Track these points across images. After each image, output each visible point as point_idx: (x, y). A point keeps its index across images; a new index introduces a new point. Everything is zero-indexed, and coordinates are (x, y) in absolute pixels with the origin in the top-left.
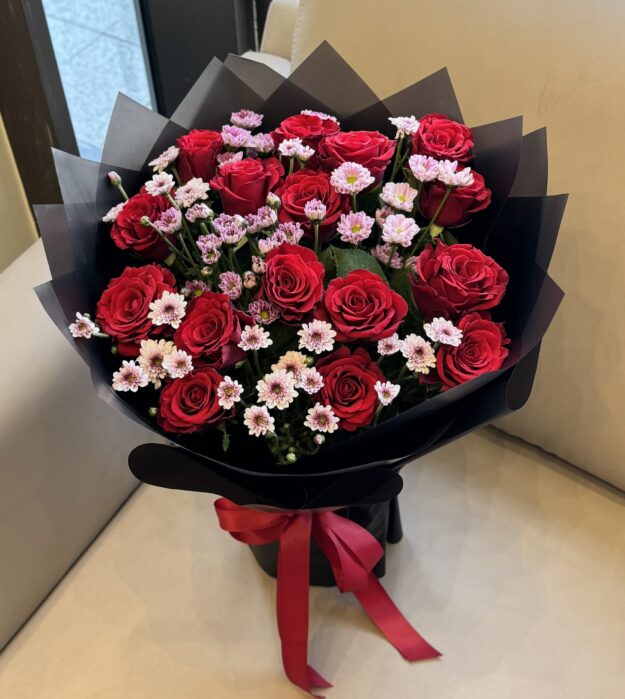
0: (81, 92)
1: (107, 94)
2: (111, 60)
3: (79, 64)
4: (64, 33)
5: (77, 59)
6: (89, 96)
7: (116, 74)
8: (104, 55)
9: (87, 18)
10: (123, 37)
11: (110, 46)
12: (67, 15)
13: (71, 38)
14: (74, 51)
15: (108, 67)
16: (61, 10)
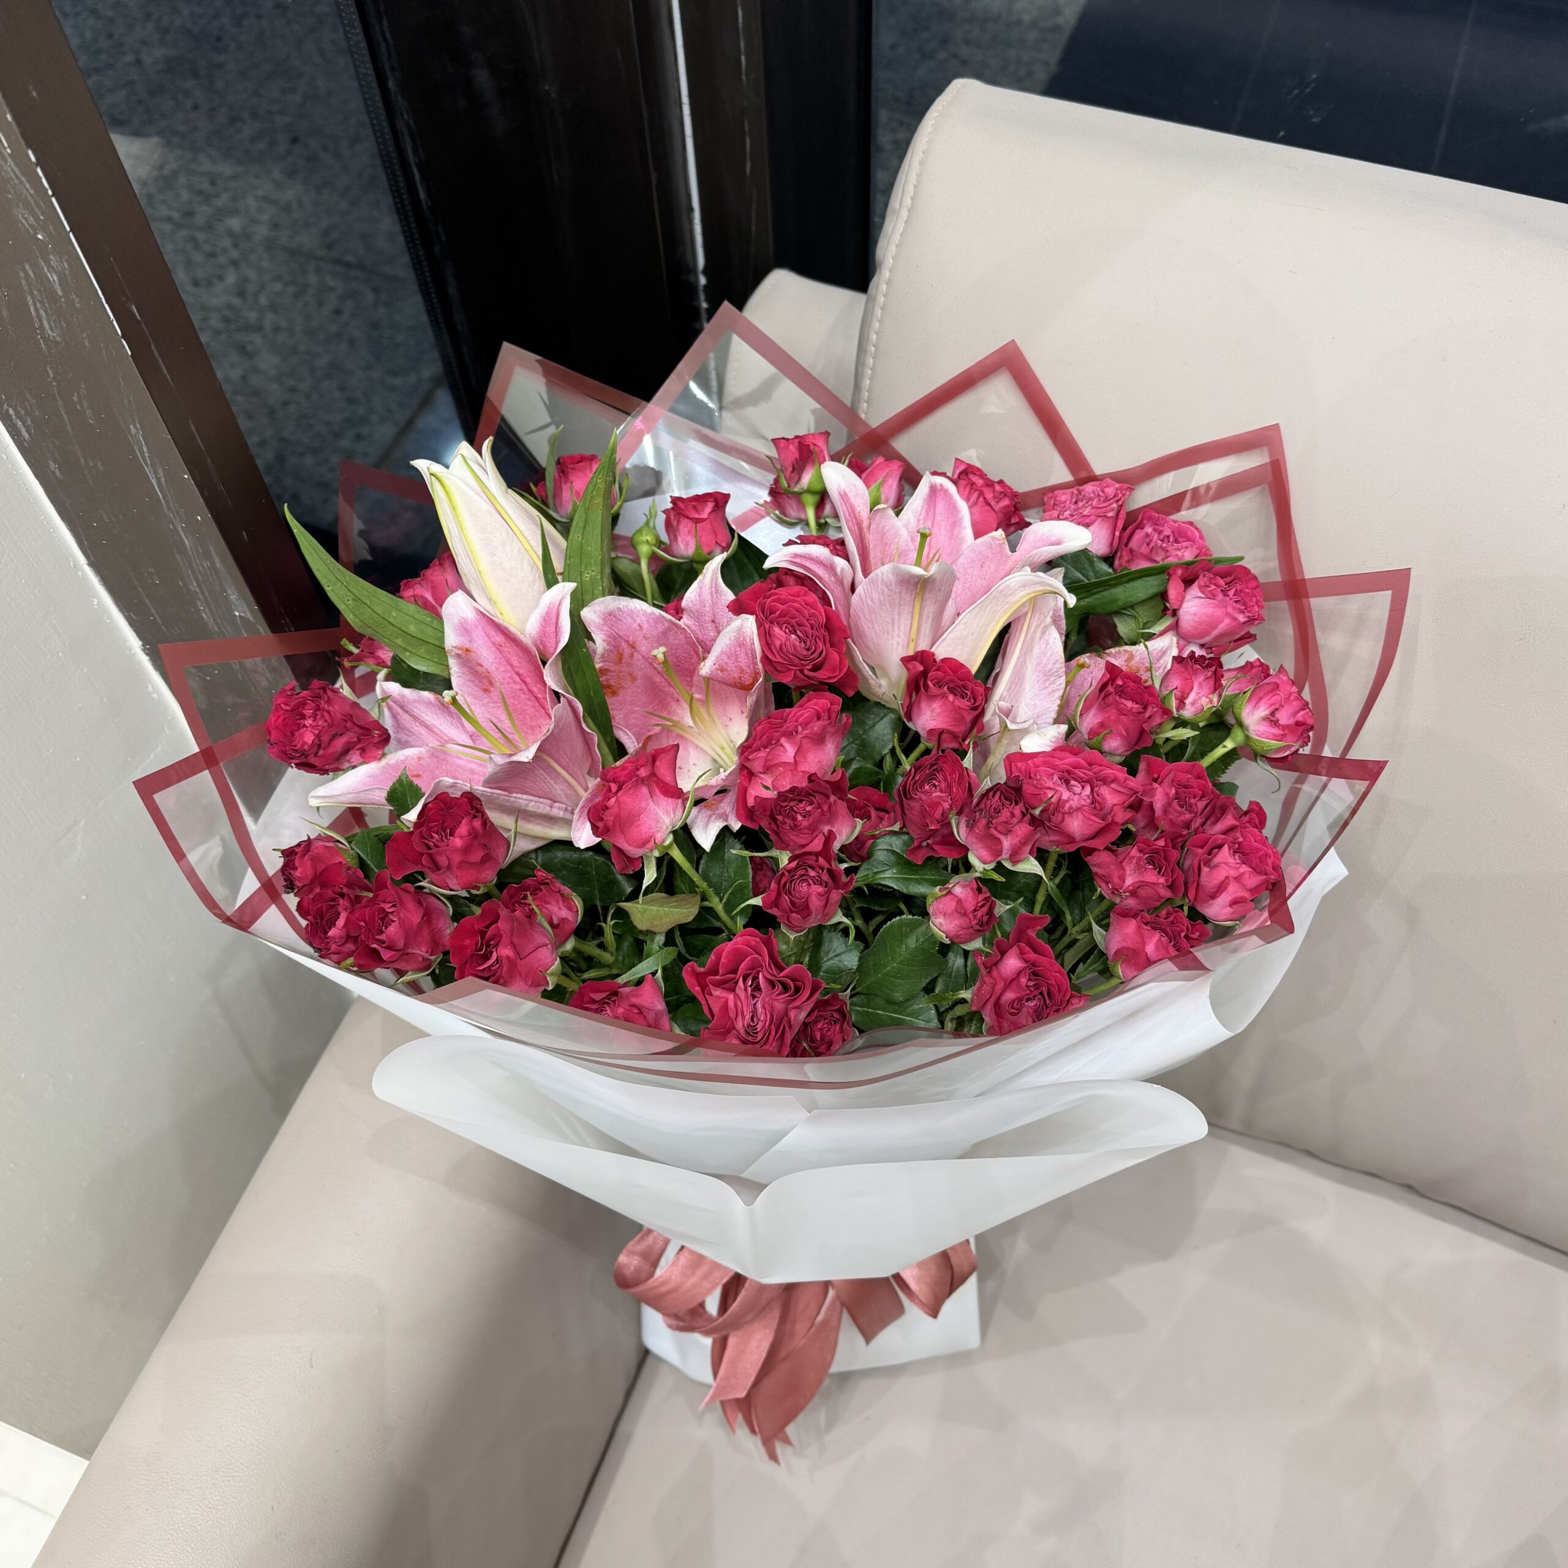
0: (293, 390)
1: (342, 389)
2: (338, 312)
3: (276, 329)
4: (235, 263)
5: (270, 318)
6: (308, 397)
7: (351, 342)
8: (321, 304)
9: (275, 226)
10: (350, 258)
11: (332, 283)
12: (235, 223)
13: (252, 275)
14: (263, 301)
15: (333, 328)
16: (221, 214)
